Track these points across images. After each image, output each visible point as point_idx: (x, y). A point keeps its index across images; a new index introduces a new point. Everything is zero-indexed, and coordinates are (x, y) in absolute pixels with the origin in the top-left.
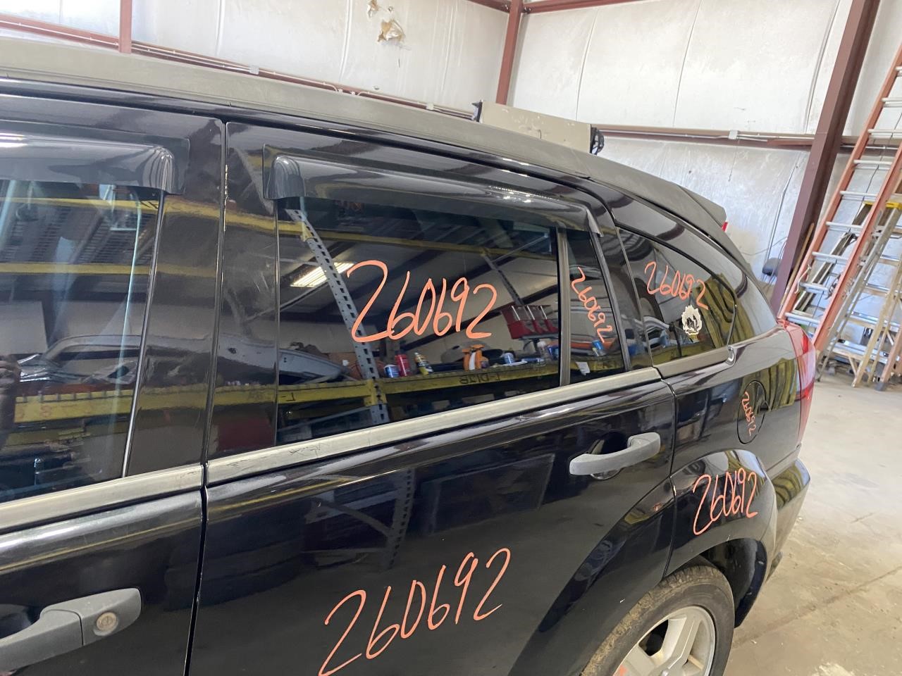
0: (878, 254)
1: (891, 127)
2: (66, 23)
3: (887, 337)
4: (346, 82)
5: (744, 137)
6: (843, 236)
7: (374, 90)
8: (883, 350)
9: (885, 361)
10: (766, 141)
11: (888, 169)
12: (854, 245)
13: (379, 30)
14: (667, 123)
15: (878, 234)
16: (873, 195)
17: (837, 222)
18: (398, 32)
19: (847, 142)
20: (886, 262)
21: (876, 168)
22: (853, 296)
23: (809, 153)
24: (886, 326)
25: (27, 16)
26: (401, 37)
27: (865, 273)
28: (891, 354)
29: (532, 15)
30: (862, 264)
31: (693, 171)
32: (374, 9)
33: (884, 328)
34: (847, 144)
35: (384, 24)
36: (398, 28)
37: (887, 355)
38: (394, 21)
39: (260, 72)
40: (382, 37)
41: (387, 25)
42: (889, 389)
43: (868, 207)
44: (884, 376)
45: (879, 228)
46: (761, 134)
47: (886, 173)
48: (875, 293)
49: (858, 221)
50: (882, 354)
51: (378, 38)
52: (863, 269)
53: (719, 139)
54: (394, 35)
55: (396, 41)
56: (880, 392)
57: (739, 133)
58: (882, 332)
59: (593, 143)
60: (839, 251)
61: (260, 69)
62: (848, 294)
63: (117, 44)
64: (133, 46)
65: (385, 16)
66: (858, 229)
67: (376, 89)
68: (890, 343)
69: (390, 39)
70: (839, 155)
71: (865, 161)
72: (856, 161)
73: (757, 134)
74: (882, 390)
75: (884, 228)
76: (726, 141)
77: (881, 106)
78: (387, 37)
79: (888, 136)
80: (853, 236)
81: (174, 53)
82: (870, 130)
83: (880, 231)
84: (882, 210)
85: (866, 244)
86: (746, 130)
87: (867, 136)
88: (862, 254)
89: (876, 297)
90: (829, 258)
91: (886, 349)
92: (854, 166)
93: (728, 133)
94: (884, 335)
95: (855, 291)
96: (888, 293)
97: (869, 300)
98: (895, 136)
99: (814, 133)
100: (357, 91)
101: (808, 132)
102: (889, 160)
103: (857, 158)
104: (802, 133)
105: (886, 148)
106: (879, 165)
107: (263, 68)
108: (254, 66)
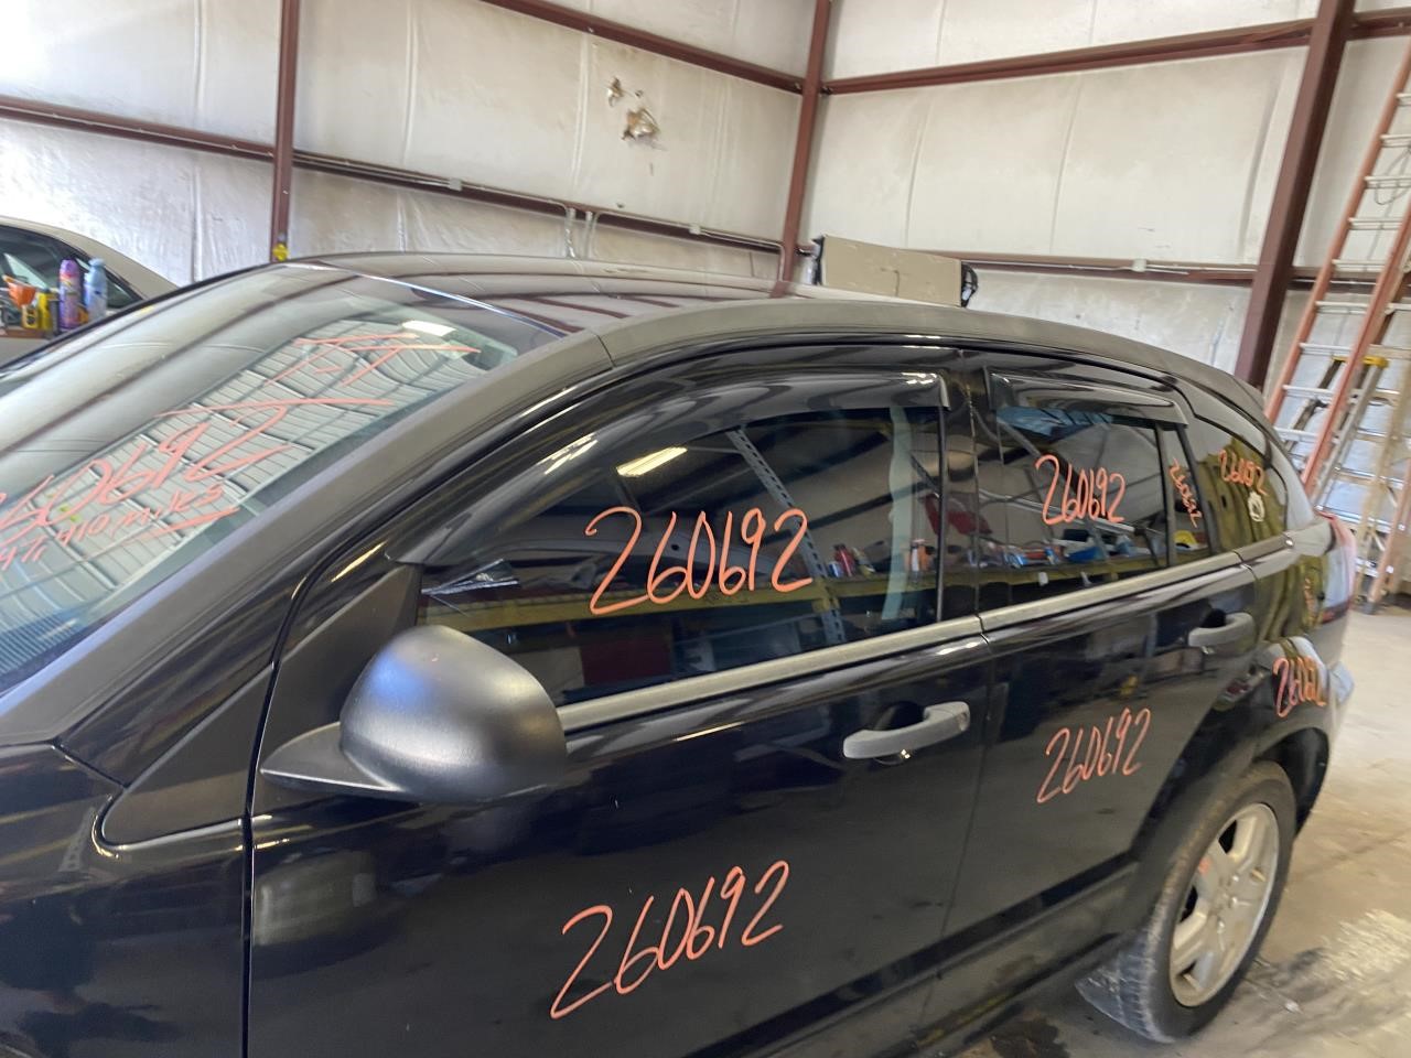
0: (1355, 427)
1: (1362, 257)
2: (202, 127)
3: (1373, 540)
4: (580, 196)
5: (1155, 268)
6: (1305, 403)
7: (618, 209)
8: (1370, 559)
9: (1373, 573)
10: (1186, 273)
11: (1363, 312)
12: (1322, 416)
13: (623, 123)
14: (1041, 249)
15: (1353, 400)
16: (1346, 348)
17: (1295, 385)
18: (650, 125)
19: (1300, 275)
20: (1366, 437)
21: (1345, 311)
22: (1325, 484)
23: (1251, 290)
24: (1371, 525)
25: (149, 119)
26: (654, 132)
27: (1340, 453)
28: (1381, 563)
29: (835, 99)
30: (1336, 441)
31: (1083, 315)
32: (616, 95)
33: (1369, 528)
34: (1300, 278)
35: (631, 115)
36: (651, 120)
37: (1375, 566)
38: (644, 110)
39: (464, 188)
40: (628, 133)
41: (635, 117)
42: (1380, 612)
43: (1337, 364)
44: (1374, 594)
45: (1356, 391)
46: (1178, 264)
47: (1360, 319)
48: (1355, 480)
49: (1325, 384)
50: (1368, 564)
51: (622, 135)
52: (1337, 448)
53: (1119, 271)
54: (645, 130)
55: (648, 138)
56: (1372, 616)
57: (1148, 262)
58: (1367, 533)
59: (964, 284)
60: (1301, 424)
61: (463, 183)
62: (1319, 483)
63: (271, 155)
64: (296, 157)
65: (631, 103)
66: (1327, 395)
67: (620, 206)
68: (1377, 548)
69: (640, 136)
70: (1290, 293)
71: (1334, 302)
72: (1320, 303)
73: (1171, 264)
74: (1372, 613)
75: (1361, 392)
76: (1129, 274)
77: (1348, 227)
78: (636, 132)
79: (1359, 269)
80: (1319, 404)
81: (347, 164)
82: (1335, 261)
83: (1355, 397)
84: (1358, 369)
85: (1340, 414)
86: (1157, 258)
87: (1332, 267)
88: (1335, 428)
89: (1353, 485)
90: (1288, 434)
91: (1374, 556)
92: (1316, 310)
93: (1131, 263)
94: (1370, 538)
95: (1327, 479)
96: (1373, 480)
97: (1342, 491)
98: (1370, 269)
99: (1255, 263)
100: (594, 211)
101: (1246, 262)
102: (1362, 301)
103: (1321, 298)
104: (1237, 263)
105: (1360, 284)
106: (1349, 308)
107: (466, 180)
108: (454, 179)
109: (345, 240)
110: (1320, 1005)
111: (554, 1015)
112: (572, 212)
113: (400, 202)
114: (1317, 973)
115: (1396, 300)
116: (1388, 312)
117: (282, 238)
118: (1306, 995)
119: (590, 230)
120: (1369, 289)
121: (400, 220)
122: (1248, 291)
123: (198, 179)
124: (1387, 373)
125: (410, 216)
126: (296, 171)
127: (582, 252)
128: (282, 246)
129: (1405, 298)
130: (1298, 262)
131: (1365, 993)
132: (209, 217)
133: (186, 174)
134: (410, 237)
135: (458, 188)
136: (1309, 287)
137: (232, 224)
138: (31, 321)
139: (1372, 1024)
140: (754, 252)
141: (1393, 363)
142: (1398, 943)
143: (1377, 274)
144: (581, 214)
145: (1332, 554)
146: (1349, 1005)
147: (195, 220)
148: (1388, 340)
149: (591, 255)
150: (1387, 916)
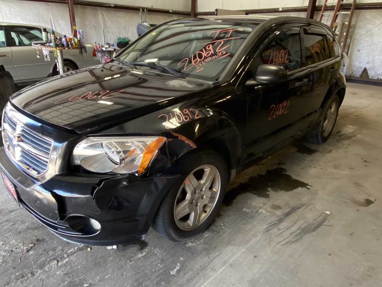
1: (331, 2)
4: (142, 5)
10: (291, 10)
11: (332, 15)
21: (328, 15)
23: (306, 12)
34: (318, 8)
39: (115, 6)
46: (290, 8)
53: (276, 11)
57: (283, 8)
61: (114, 4)
63: (67, 2)
67: (152, 7)
70: (315, 12)
71: (326, 13)
72: (323, 14)
73: (288, 8)
76: (278, 11)
79: (331, 5)
82: (326, 3)
87: (325, 5)
92: (322, 15)
93: (279, 9)
98: (334, 4)
99: (308, 5)
100: (147, 8)
101: (305, 6)
102: (333, 12)
103: (323, 12)
104: (303, 6)
105: (331, 8)
106: (329, 14)
107: (115, 4)
108: (112, 4)
109: (88, 23)
110: (342, 137)
111: (269, 120)
112: (141, 10)
113: (99, 11)
114: (340, 134)
115: (339, 11)
116: (337, 14)
117: (74, 24)
118: (340, 136)
119: (146, 13)
120: (333, 10)
121: (100, 16)
122: (306, 13)
123: (50, 10)
124: (337, 29)
125: (103, 15)
126: (74, 5)
127: (145, 20)
128: (74, 26)
129: (340, 11)
130: (317, 4)
131: (349, 135)
132: (55, 20)
133: (47, 10)
134: (103, 20)
135: (113, 6)
136: (321, 10)
137: (60, 22)
138: (75, 45)
139: (351, 138)
140: (185, 16)
141: (338, 26)
142: (352, 129)
143: (335, 6)
144: (143, 10)
145: (342, 60)
146: (346, 137)
147: (51, 21)
148: (337, 21)
149: (147, 21)
150: (349, 126)
